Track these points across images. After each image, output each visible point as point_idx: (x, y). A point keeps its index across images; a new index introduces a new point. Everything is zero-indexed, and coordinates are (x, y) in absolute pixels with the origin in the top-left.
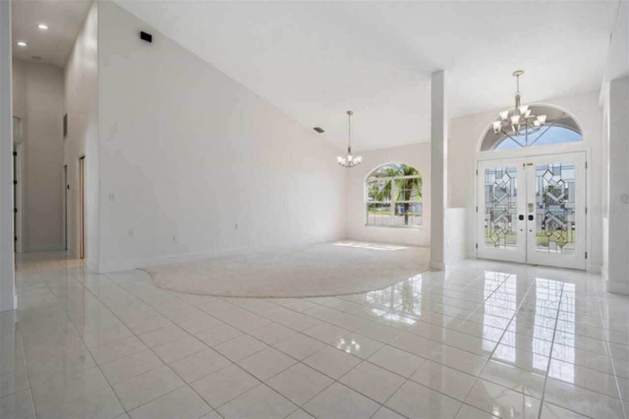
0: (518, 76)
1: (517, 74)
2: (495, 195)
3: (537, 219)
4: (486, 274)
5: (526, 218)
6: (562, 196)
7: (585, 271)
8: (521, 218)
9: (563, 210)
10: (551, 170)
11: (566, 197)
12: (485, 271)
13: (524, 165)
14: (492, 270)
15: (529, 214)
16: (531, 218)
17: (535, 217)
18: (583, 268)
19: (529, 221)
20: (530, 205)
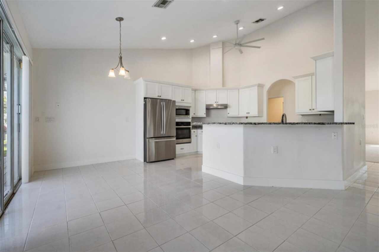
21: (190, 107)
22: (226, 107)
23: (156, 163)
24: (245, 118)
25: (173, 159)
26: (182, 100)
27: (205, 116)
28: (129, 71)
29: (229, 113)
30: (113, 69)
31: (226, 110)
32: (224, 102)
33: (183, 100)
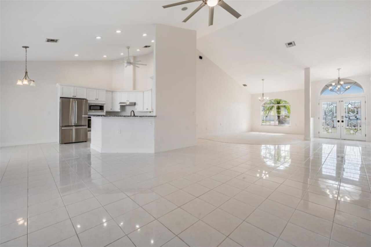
0: (339, 70)
1: (339, 69)
2: (327, 113)
3: (345, 122)
4: (323, 146)
5: (340, 121)
6: (356, 113)
7: (365, 141)
8: (339, 121)
9: (356, 119)
10: (351, 104)
11: (357, 114)
12: (323, 144)
13: (339, 101)
14: (327, 143)
15: (342, 120)
16: (343, 121)
17: (344, 121)
18: (365, 140)
19: (342, 123)
20: (343, 117)
21: (104, 104)
22: (135, 104)
23: (76, 143)
24: (149, 112)
25: (86, 142)
26: (96, 99)
27: (119, 111)
28: (35, 81)
29: (136, 109)
30: (20, 80)
31: (134, 106)
32: (133, 101)
33: (98, 99)
